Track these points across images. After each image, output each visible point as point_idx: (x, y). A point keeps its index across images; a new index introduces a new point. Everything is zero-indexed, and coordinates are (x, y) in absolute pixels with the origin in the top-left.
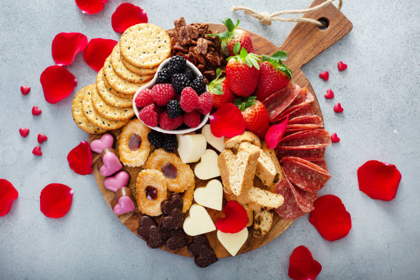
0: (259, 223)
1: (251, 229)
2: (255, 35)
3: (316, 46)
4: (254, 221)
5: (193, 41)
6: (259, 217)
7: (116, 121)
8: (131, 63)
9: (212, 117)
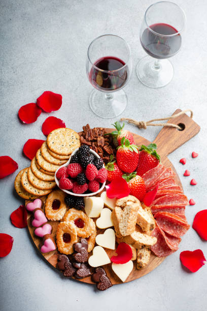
0: (141, 258)
1: (135, 262)
2: (136, 135)
3: (176, 142)
4: (137, 257)
5: (95, 139)
6: (141, 254)
7: (44, 190)
8: (54, 152)
9: (107, 187)
